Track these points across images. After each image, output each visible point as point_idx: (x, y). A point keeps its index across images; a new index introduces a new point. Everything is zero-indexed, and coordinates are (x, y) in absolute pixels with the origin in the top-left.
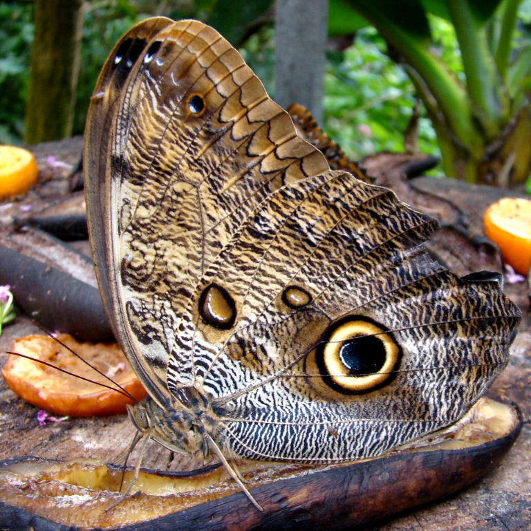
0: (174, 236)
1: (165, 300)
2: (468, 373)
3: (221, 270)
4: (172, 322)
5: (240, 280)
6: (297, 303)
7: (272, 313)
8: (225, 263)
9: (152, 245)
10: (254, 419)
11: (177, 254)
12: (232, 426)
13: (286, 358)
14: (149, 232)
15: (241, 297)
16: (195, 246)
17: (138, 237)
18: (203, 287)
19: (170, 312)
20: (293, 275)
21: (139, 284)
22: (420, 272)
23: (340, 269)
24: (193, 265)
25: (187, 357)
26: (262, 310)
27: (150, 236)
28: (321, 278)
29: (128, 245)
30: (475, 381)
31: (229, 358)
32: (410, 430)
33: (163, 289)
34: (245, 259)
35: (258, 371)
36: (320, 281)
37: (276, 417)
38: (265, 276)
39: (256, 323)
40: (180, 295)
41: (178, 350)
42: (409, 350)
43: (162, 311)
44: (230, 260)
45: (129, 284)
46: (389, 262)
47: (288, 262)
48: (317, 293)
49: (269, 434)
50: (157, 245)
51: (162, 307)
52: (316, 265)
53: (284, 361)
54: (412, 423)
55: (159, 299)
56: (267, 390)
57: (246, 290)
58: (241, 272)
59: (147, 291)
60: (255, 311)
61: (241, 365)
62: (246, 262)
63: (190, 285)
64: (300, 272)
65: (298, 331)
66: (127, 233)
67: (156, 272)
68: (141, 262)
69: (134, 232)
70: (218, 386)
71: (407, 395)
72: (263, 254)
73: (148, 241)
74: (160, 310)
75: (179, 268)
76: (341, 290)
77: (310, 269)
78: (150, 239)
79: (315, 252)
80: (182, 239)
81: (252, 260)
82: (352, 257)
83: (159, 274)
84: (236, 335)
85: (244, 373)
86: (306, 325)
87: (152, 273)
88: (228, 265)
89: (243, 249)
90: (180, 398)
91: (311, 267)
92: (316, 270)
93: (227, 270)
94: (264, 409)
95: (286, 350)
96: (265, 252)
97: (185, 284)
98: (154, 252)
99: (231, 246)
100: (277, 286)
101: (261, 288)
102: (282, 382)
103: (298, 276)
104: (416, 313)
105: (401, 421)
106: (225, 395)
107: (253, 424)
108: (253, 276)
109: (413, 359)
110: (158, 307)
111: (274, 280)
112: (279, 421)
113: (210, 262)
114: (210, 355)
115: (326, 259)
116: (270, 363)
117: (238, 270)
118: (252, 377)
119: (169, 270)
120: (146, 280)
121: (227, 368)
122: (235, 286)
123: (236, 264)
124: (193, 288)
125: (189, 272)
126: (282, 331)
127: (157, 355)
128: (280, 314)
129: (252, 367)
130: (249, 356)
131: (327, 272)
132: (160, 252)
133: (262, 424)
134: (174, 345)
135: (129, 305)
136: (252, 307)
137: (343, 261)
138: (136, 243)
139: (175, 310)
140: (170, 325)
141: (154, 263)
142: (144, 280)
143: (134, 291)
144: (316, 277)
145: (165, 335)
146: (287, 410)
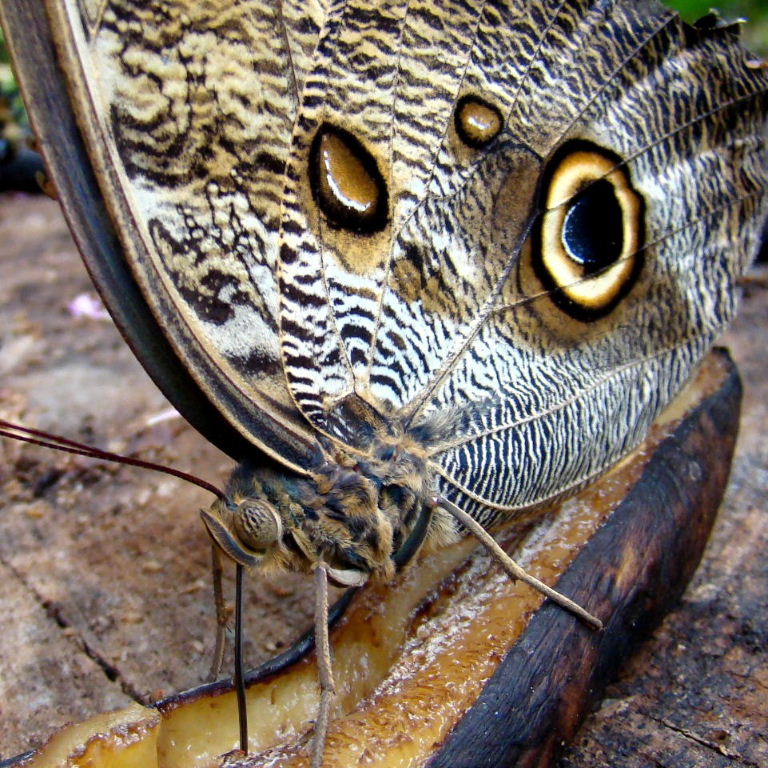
0: (215, 18)
1: (233, 194)
2: (728, 222)
3: (331, 86)
4: (262, 246)
5: (372, 103)
6: (483, 134)
7: (447, 169)
8: (335, 68)
9: (173, 52)
10: (482, 427)
11: (233, 66)
12: (447, 464)
13: (489, 268)
14: (158, 18)
15: (384, 145)
16: (267, 36)
17: (135, 38)
18: (308, 137)
19: (250, 222)
20: (460, 71)
21: (165, 165)
22: (641, 25)
23: (531, 41)
24: (273, 87)
25: (322, 324)
26: (429, 165)
27: (163, 27)
28: (504, 69)
29: (116, 64)
30: (739, 235)
31: (402, 300)
32: (675, 368)
33: (223, 164)
34: (369, 49)
35: (452, 316)
36: (504, 75)
37: (515, 409)
38: (411, 84)
39: (427, 199)
40: (261, 173)
41: (297, 314)
42: (653, 196)
43: (235, 224)
44: (343, 58)
45: (141, 171)
46: (595, 14)
47: (444, 45)
48: (507, 104)
49: (517, 452)
50: (185, 48)
51: (233, 214)
52: (492, 40)
53: (487, 277)
54: (674, 353)
55: (220, 194)
56: (480, 354)
57: (389, 125)
58: (369, 84)
59: (189, 179)
60: (417, 171)
61: (423, 311)
62: (374, 58)
63: (277, 142)
64: (471, 63)
65: (495, 198)
66: (105, 32)
67: (197, 123)
68: (159, 103)
69: (123, 26)
70: (394, 376)
71: (664, 294)
72: (398, 31)
73: (161, 43)
74: (230, 224)
75: (245, 101)
76: (539, 90)
77: (484, 52)
78: (165, 36)
79: (484, 11)
80: (234, 25)
81: (382, 49)
82: (543, 12)
83: (206, 128)
84: (399, 239)
85: (433, 329)
86: (504, 182)
87: (190, 128)
88: (342, 71)
89: (362, 25)
90: (339, 433)
91: (485, 47)
92: (493, 53)
93: (342, 83)
94: (488, 401)
95: (484, 250)
96: (401, 26)
97: (266, 141)
98: (182, 70)
99: (337, 23)
100: (440, 103)
101: (412, 116)
102: (496, 328)
103: (469, 72)
104: (649, 115)
105: (661, 352)
106: (412, 394)
107: (485, 440)
108: (392, 89)
109: (659, 214)
110: (223, 217)
111: (429, 90)
112: (522, 416)
113: (304, 71)
114: (366, 304)
115: (503, 24)
116: (466, 290)
117: (362, 80)
118: (447, 334)
119: (225, 111)
120: (181, 149)
121: (401, 325)
122: (367, 122)
123: (355, 65)
124: (285, 145)
125: (266, 107)
126: (469, 208)
127: (252, 343)
128: (459, 168)
129: (440, 310)
130: (432, 283)
131: (512, 54)
132: (196, 68)
133: (498, 433)
134: (283, 306)
135: (156, 230)
136: (411, 163)
137: (531, 22)
138: (135, 55)
139: (259, 215)
140: (259, 256)
141: (188, 100)
142: (175, 151)
143: (157, 188)
144: (497, 68)
145: (256, 286)
146: (521, 388)
